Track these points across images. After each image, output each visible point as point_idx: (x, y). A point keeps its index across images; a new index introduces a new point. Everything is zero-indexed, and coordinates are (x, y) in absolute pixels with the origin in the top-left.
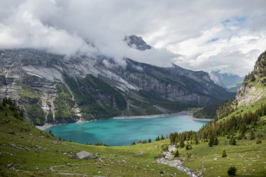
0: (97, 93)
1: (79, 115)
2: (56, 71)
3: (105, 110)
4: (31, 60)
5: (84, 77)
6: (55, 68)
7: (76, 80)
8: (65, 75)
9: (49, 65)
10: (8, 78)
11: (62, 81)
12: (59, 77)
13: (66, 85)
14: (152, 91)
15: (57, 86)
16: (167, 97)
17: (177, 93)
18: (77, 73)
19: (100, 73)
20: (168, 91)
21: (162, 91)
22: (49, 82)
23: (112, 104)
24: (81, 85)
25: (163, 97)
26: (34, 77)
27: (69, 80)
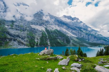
0: (58, 36)
1: (49, 44)
2: (43, 27)
3: (60, 43)
4: (34, 23)
5: (54, 30)
6: (43, 26)
7: (50, 31)
8: (46, 29)
9: (40, 25)
10: (25, 29)
11: (45, 31)
12: (44, 29)
13: (46, 32)
14: (82, 38)
15: (42, 32)
16: (89, 41)
17: (94, 39)
18: (51, 28)
19: (60, 29)
20: (89, 38)
21: (87, 38)
22: (39, 31)
23: (64, 41)
24: (52, 33)
25: (87, 41)
26: (34, 28)
27: (47, 31)
